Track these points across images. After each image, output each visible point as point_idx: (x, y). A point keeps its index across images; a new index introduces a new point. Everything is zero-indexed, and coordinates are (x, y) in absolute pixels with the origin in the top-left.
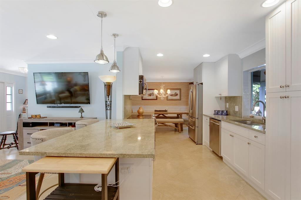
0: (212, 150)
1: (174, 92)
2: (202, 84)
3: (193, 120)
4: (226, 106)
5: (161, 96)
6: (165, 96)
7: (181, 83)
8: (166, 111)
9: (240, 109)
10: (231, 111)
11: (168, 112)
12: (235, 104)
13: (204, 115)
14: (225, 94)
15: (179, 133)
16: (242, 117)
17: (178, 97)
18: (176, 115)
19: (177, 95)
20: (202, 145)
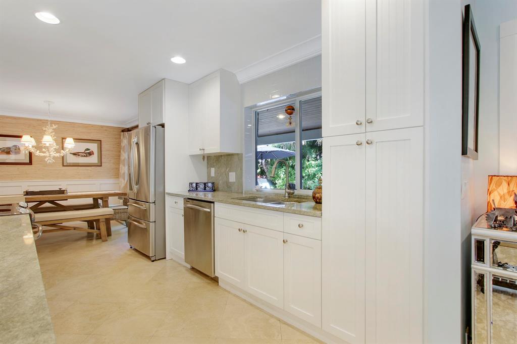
0: (189, 266)
1: (82, 147)
2: (163, 126)
3: (142, 207)
4: (209, 173)
5: (47, 154)
6: (58, 155)
7: (102, 127)
8: (61, 192)
9: (239, 177)
10: (220, 184)
11: (69, 194)
12: (228, 169)
13: (169, 194)
14: (214, 148)
15: (103, 241)
16: (244, 192)
17: (94, 159)
18: (90, 201)
19: (91, 154)
20: (164, 260)
